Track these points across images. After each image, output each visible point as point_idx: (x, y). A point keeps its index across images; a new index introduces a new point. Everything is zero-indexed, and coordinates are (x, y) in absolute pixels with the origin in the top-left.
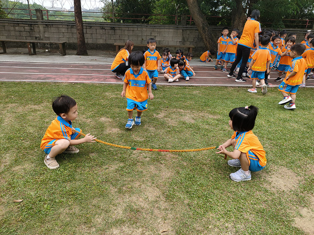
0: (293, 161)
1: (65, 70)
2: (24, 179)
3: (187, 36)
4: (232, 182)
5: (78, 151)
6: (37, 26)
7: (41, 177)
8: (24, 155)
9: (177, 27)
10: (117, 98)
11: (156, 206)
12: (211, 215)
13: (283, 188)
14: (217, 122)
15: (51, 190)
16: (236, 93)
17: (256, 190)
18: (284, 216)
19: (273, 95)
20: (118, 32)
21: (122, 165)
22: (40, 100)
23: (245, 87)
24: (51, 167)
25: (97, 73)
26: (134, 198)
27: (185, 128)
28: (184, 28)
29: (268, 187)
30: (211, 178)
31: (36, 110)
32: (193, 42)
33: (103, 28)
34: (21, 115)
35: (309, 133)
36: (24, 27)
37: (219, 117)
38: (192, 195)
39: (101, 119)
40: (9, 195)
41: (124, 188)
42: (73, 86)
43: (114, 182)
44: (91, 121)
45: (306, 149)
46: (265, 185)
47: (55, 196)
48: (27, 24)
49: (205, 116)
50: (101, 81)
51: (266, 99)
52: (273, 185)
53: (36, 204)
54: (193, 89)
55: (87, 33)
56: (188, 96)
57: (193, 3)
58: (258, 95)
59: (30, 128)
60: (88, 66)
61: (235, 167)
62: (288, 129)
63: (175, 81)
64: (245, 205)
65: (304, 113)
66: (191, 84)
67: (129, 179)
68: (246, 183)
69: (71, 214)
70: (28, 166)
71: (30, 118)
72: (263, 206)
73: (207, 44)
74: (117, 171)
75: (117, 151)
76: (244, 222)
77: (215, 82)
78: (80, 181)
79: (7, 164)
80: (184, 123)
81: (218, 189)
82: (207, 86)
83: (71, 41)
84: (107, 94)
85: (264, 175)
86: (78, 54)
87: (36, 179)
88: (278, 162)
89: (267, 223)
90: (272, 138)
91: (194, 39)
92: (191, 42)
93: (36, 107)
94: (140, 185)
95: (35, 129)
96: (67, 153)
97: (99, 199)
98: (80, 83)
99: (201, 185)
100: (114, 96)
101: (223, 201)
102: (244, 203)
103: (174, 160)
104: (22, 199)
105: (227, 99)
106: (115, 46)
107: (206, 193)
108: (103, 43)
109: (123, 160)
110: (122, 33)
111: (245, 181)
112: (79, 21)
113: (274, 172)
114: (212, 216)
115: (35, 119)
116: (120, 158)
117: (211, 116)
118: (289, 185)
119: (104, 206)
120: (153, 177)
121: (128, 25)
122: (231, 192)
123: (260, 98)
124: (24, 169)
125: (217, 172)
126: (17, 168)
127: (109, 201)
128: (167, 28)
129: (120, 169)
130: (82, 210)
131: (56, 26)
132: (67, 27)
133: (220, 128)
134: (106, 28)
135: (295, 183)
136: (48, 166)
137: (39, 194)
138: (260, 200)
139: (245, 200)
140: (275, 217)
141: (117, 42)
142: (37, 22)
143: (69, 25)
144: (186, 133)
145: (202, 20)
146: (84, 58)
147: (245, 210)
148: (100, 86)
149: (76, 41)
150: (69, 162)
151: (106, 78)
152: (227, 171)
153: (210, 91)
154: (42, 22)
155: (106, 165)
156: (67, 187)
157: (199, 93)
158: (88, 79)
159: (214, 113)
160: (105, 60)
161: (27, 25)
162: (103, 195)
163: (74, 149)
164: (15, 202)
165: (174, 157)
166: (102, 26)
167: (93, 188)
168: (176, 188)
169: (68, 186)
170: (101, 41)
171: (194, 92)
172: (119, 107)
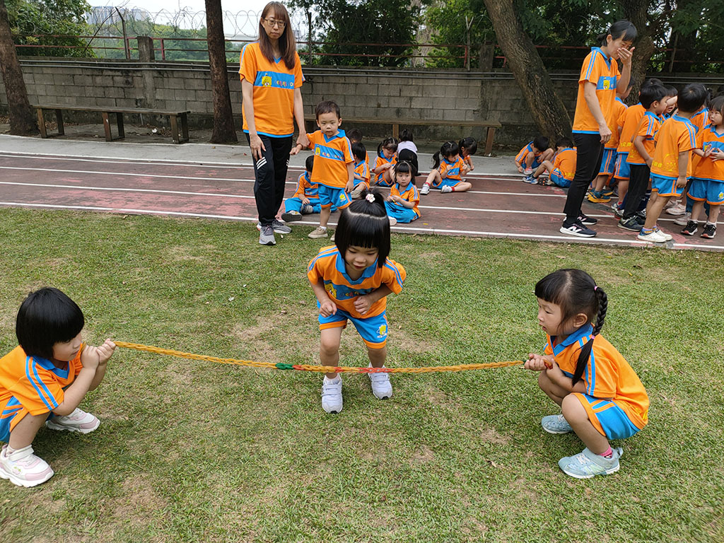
3: (495, 97)
6: (139, 75)
9: (469, 75)
20: (320, 88)
28: (486, 76)
32: (508, 112)
36: (113, 76)
48: (118, 70)
50: (201, 211)
57: (502, 13)
66: (436, 230)
73: (538, 117)
77: (508, 226)
82: (480, 236)
86: (215, 141)
91: (512, 106)
98: (144, 214)
110: (329, 90)
112: (217, 63)
121: (345, 72)
128: (443, 76)
131: (180, 74)
132: (203, 77)
142: (140, 66)
146: (222, 149)
149: (212, 110)
154: (150, 66)
161: (119, 74)
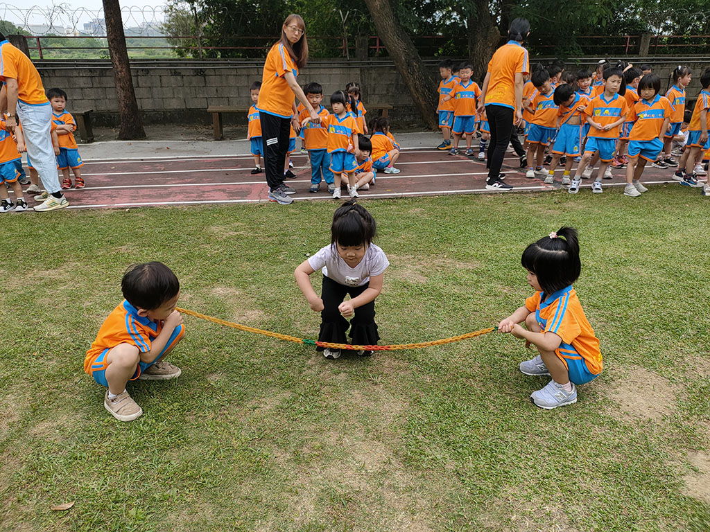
0: (654, 351)
1: (99, 179)
2: (64, 453)
3: (373, 83)
4: (538, 411)
5: (179, 373)
7: (106, 444)
8: (51, 393)
9: (349, 64)
10: (239, 238)
11: (386, 483)
12: (509, 490)
13: (648, 415)
14: (475, 277)
15: (137, 473)
16: (501, 208)
17: (593, 423)
18: (662, 475)
19: (581, 207)
20: (213, 80)
21: (288, 395)
22: (56, 255)
23: (516, 193)
24: (124, 417)
25: (178, 181)
26: (334, 471)
27: (409, 296)
28: (363, 64)
29: (616, 415)
30: (492, 408)
31: (53, 283)
32: (385, 95)
33: (176, 73)
34: (20, 295)
35: (672, 286)
37: (476, 265)
38: (460, 450)
39: (214, 290)
40: (37, 496)
41: (305, 450)
42: (129, 214)
43: (279, 436)
44: (191, 299)
45: (675, 322)
46: (609, 412)
47: (149, 485)
49: (448, 265)
50: (192, 199)
51: (568, 218)
52: (624, 408)
53: (110, 510)
54: (405, 204)
55: (138, 87)
56: (400, 222)
57: (380, 8)
58: (550, 209)
59: (49, 326)
60: (153, 165)
61: (537, 377)
62: (628, 281)
63: (362, 188)
64: (576, 459)
65: (653, 242)
66: (401, 194)
67: (312, 428)
68: (569, 411)
69: (197, 524)
70: (68, 420)
71: (45, 301)
72: (614, 458)
73: (418, 98)
74: (279, 410)
75: (267, 364)
76: (582, 498)
77: (451, 186)
78: (200, 444)
79: (15, 419)
80: (405, 286)
81: (510, 429)
82: (436, 195)
83: (102, 108)
84: (214, 229)
85: (600, 388)
86: (122, 137)
87: (95, 448)
88: (623, 356)
89: (630, 495)
90: (600, 303)
91: (387, 90)
92: (381, 96)
93: (52, 274)
94: (340, 439)
95: (63, 328)
96: (154, 381)
97: (254, 482)
98: (143, 207)
99: (474, 425)
100: (231, 233)
101: (528, 456)
102: (572, 456)
103: (402, 374)
104: (72, 500)
105: (485, 222)
106: (210, 114)
107: (488, 443)
108: (179, 107)
109: (287, 384)
110: (222, 82)
111: (564, 406)
112: (120, 61)
113: (620, 380)
114: (512, 493)
115: (57, 302)
116: (281, 378)
117: (460, 265)
118: (657, 405)
119: (268, 498)
120: (364, 417)
121: (236, 64)
122: (540, 435)
123: (555, 216)
124: (59, 428)
125: (500, 392)
126: (41, 427)
127: (277, 484)
128: (327, 65)
129: (286, 405)
130: (220, 513)
131: (63, 73)
132: (89, 74)
133: (485, 290)
134: (183, 74)
135: (669, 400)
136: (116, 416)
137: (109, 486)
138: (605, 444)
139: (574, 449)
140: (643, 479)
141: (213, 103)
143: (95, 70)
144: (415, 309)
145: (403, 45)
146: (139, 145)
147: (580, 471)
148: (193, 211)
149: (113, 107)
150: (163, 400)
151: (204, 192)
152: (522, 386)
153: (445, 207)
155: (252, 399)
156: (172, 462)
157: (422, 213)
158: (161, 197)
159: (464, 257)
160: (190, 147)
162: (260, 470)
163: (169, 368)
164: (56, 511)
165: (401, 365)
166: (172, 68)
167: (236, 456)
168: (420, 437)
169: (175, 459)
170: (174, 104)
171: (411, 211)
172: (248, 260)
